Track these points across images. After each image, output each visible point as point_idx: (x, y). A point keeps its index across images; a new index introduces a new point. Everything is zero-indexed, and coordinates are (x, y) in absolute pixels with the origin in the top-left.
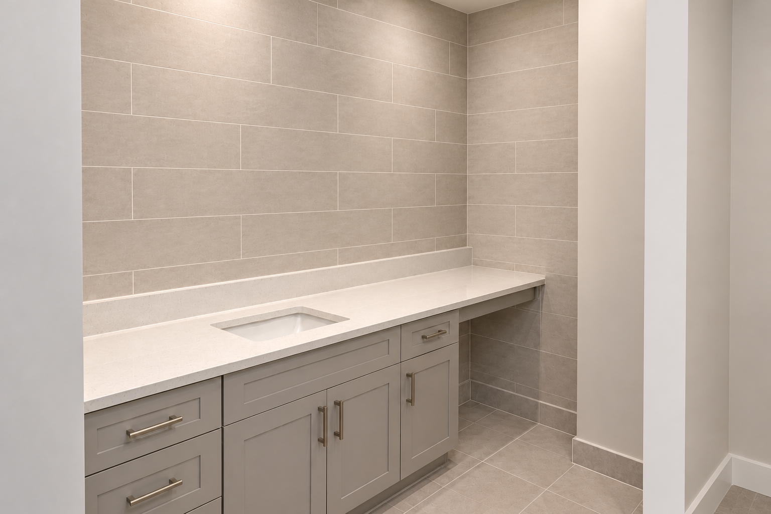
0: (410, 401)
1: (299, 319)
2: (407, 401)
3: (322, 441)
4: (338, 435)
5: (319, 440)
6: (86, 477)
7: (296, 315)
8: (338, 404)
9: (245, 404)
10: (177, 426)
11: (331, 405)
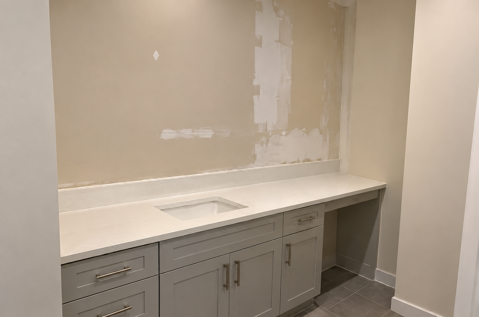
0: (288, 262)
1: (216, 204)
2: (286, 262)
3: (226, 286)
4: (237, 282)
5: (224, 286)
6: (63, 304)
7: (214, 202)
8: (237, 262)
9: (174, 260)
10: (128, 273)
11: (232, 263)
